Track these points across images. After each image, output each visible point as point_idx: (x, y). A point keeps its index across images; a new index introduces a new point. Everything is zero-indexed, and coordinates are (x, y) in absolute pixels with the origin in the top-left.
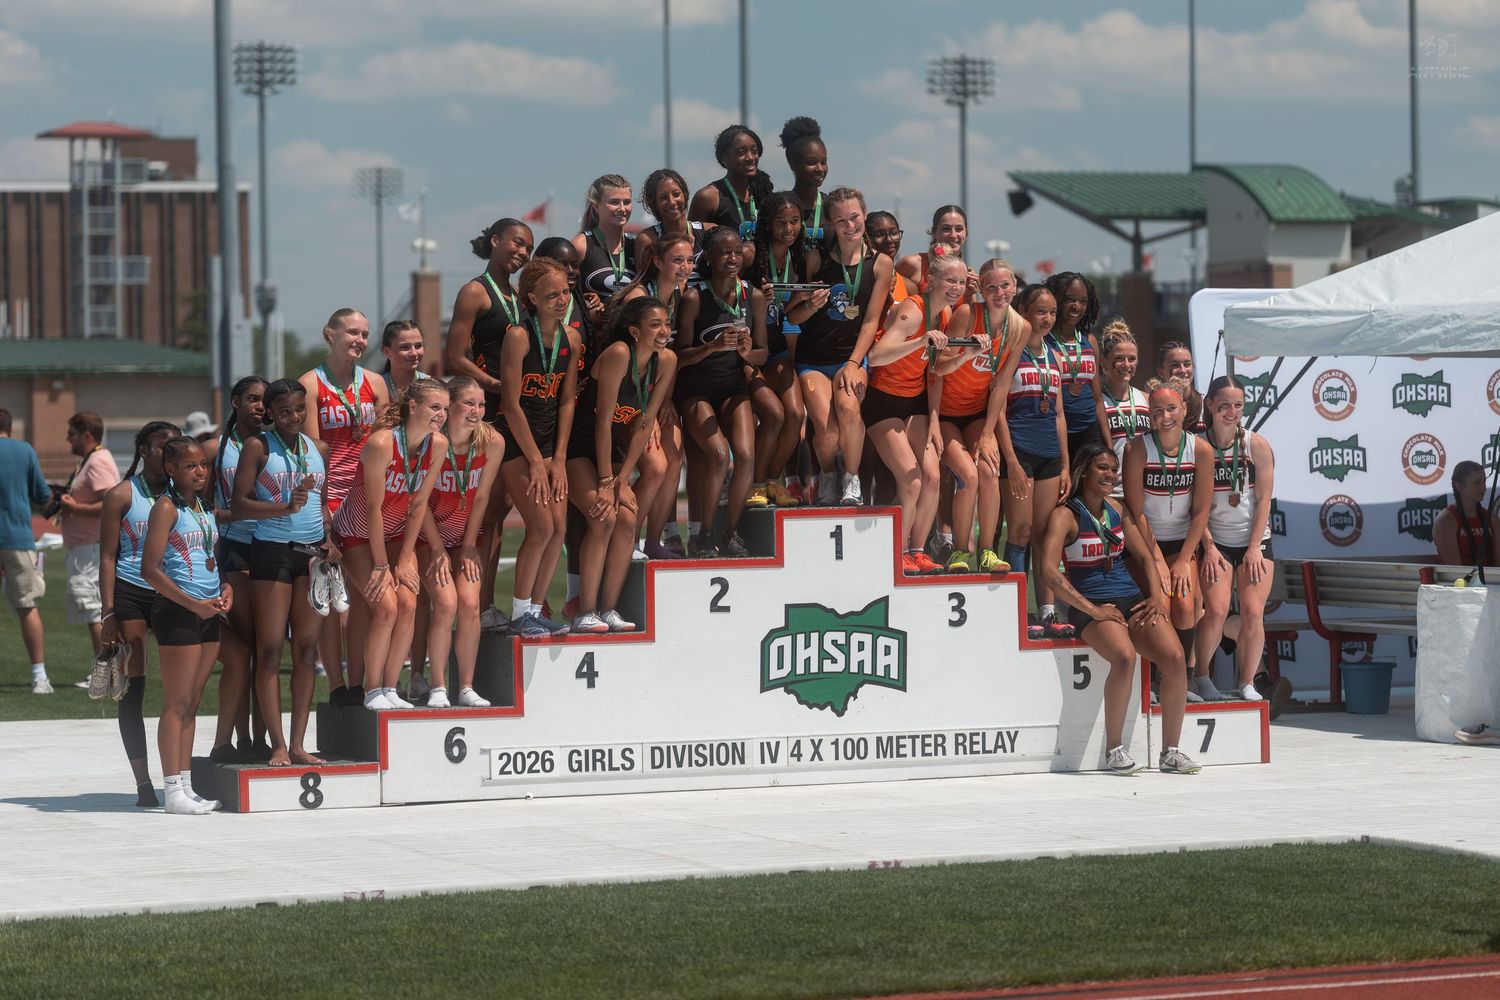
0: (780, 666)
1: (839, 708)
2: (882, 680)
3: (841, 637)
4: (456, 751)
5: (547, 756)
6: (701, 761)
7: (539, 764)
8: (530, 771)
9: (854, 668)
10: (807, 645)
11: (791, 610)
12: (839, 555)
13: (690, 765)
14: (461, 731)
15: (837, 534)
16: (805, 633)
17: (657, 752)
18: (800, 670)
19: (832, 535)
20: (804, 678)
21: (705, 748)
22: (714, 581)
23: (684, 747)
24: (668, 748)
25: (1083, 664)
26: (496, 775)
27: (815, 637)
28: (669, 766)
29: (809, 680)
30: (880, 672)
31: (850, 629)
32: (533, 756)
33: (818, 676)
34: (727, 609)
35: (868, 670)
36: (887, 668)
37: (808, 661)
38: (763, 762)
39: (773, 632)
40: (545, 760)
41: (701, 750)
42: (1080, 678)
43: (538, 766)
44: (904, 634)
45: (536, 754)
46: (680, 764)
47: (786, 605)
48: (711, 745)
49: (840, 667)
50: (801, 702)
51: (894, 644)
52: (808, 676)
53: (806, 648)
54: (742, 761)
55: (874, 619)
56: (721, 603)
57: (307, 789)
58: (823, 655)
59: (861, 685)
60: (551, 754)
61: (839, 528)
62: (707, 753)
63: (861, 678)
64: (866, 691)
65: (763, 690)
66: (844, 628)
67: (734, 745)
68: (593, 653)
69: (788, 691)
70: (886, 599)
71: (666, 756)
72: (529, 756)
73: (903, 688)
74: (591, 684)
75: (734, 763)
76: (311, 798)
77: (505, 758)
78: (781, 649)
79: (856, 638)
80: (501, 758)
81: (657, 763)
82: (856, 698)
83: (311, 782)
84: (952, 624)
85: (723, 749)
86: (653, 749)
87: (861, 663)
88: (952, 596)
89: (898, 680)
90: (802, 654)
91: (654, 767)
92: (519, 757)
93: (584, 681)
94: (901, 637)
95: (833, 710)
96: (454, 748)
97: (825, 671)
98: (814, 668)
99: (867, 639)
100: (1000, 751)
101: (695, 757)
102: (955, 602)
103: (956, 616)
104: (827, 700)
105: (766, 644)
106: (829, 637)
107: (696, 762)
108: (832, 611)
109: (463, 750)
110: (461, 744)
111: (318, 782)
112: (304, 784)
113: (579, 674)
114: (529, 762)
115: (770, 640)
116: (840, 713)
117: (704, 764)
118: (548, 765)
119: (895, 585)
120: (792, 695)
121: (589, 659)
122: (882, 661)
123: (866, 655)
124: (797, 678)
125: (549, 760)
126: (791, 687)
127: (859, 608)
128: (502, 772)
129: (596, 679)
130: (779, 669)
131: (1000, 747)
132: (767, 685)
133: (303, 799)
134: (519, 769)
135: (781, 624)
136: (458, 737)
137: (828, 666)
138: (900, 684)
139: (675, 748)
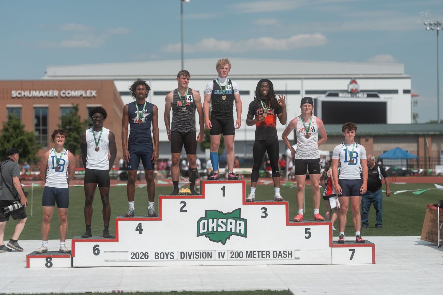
0: (204, 229)
1: (224, 242)
2: (239, 234)
3: (224, 220)
4: (96, 252)
5: (146, 254)
6: (197, 257)
7: (144, 256)
8: (141, 258)
9: (229, 230)
10: (213, 222)
11: (207, 212)
12: (224, 195)
13: (194, 258)
14: (98, 246)
15: (223, 189)
16: (212, 219)
17: (183, 254)
18: (210, 230)
19: (222, 189)
20: (212, 233)
21: (198, 253)
22: (181, 202)
23: (191, 253)
24: (186, 253)
25: (308, 231)
26: (130, 259)
27: (215, 220)
28: (186, 258)
29: (213, 233)
30: (238, 231)
31: (227, 218)
32: (142, 254)
33: (216, 232)
34: (186, 211)
35: (233, 231)
36: (240, 230)
37: (213, 228)
38: (219, 258)
39: (201, 218)
40: (146, 255)
41: (197, 253)
42: (307, 235)
43: (143, 257)
44: (246, 220)
45: (143, 253)
46: (190, 258)
47: (206, 210)
48: (201, 252)
49: (224, 229)
50: (210, 240)
51: (242, 223)
52: (213, 232)
53: (212, 224)
54: (211, 257)
55: (236, 215)
56: (184, 209)
57: (48, 262)
58: (218, 226)
59: (231, 235)
60: (148, 253)
61: (224, 187)
62: (199, 255)
63: (231, 233)
64: (233, 237)
65: (198, 236)
66: (226, 218)
67: (208, 253)
68: (141, 223)
69: (206, 237)
70: (240, 209)
71: (185, 255)
72: (141, 254)
73: (246, 237)
74: (141, 233)
75: (208, 258)
76: (49, 264)
77: (133, 254)
78: (204, 224)
79: (229, 221)
80: (131, 254)
81: (183, 257)
82: (229, 239)
83: (49, 260)
84: (262, 217)
85: (204, 254)
86: (181, 253)
87: (231, 229)
88: (262, 208)
89: (244, 234)
90: (211, 225)
91: (181, 258)
92: (137, 254)
93: (138, 232)
94: (245, 221)
95: (221, 243)
96: (96, 251)
97: (218, 231)
98: (215, 230)
99: (233, 221)
100: (280, 257)
101: (195, 256)
102: (264, 210)
103: (264, 215)
104: (219, 240)
105: (199, 222)
106: (220, 220)
107: (196, 257)
108: (222, 212)
109: (99, 252)
110: (98, 250)
111: (51, 260)
112: (47, 260)
113: (137, 230)
114: (140, 256)
115: (200, 221)
116: (224, 244)
117: (198, 258)
118: (147, 257)
119: (243, 205)
120: (207, 238)
121: (140, 225)
122: (238, 228)
123: (233, 226)
124: (209, 233)
125: (147, 255)
126: (207, 235)
127: (231, 212)
128: (132, 258)
129: (142, 231)
130: (203, 230)
131: (280, 256)
132: (199, 234)
133: (46, 265)
134: (137, 257)
135: (204, 216)
136: (97, 247)
137: (220, 229)
138: (245, 235)
139: (188, 253)
